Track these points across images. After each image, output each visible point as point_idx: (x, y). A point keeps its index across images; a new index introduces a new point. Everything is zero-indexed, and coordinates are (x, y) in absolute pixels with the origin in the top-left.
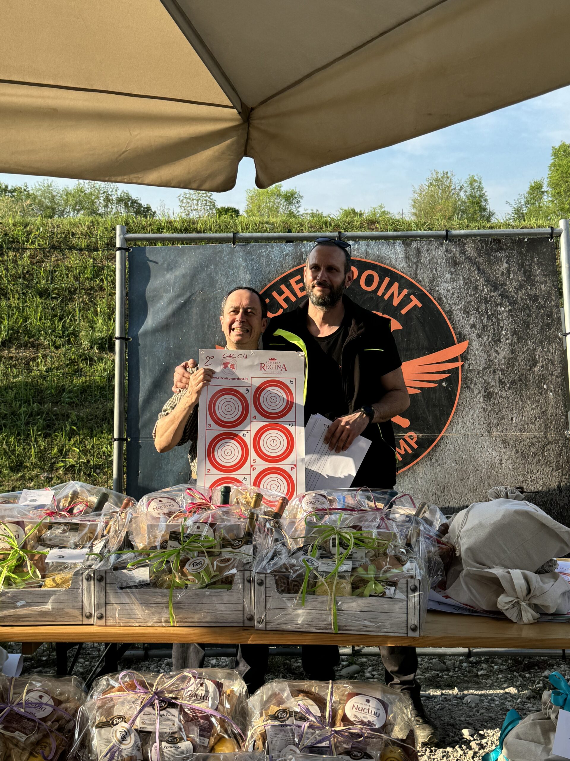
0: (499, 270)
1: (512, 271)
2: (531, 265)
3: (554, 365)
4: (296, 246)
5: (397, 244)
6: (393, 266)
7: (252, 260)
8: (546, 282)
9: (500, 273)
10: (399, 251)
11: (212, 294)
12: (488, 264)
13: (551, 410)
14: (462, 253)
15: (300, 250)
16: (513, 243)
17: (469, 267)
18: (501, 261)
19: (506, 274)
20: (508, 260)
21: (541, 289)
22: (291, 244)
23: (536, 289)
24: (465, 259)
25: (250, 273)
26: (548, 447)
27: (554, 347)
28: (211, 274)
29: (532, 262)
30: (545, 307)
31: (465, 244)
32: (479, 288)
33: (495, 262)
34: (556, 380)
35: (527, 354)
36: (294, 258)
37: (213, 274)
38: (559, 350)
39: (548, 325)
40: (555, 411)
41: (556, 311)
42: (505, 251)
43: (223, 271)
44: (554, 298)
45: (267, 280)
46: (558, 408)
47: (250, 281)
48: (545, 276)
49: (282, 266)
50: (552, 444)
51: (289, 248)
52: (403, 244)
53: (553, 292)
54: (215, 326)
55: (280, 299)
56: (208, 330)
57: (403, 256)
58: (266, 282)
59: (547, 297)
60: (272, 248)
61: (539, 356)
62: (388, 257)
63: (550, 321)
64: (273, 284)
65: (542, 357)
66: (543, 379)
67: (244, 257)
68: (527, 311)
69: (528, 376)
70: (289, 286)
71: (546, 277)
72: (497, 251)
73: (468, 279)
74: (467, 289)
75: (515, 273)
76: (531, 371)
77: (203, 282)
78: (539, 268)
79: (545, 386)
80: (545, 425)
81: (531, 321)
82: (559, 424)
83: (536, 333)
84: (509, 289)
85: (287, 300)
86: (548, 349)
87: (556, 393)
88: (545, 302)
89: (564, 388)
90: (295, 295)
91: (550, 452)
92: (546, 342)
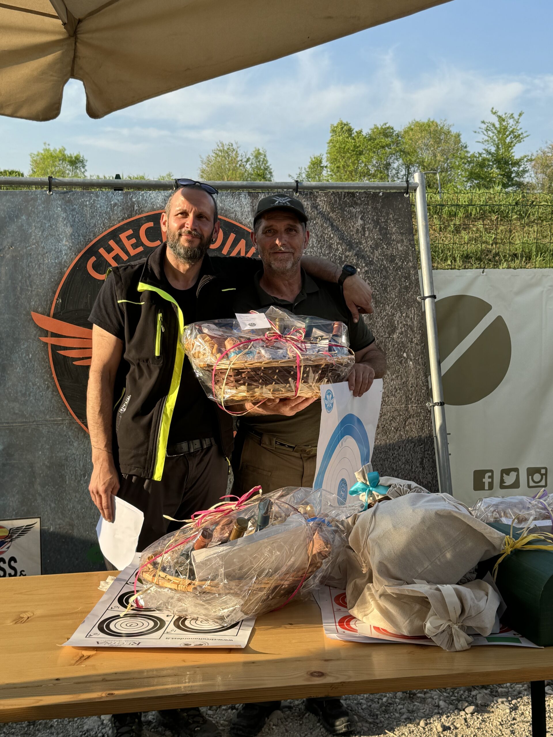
0: (353, 226)
1: (368, 228)
2: (387, 222)
3: (413, 331)
4: (127, 194)
5: (242, 196)
6: (239, 220)
7: (73, 210)
8: (402, 241)
9: (355, 230)
10: (245, 203)
11: (25, 250)
12: (342, 220)
13: (412, 380)
14: (314, 207)
15: (131, 199)
16: (368, 197)
17: (322, 223)
18: (356, 217)
19: (361, 232)
20: (363, 216)
21: (398, 249)
22: (120, 192)
23: (393, 248)
24: (317, 214)
25: (72, 226)
26: (410, 421)
27: (413, 311)
28: (22, 225)
29: (387, 219)
30: (402, 268)
31: (317, 197)
32: (333, 247)
33: (349, 218)
34: (415, 347)
35: (386, 320)
36: (123, 209)
37: (26, 227)
38: (418, 315)
39: (406, 288)
40: (415, 381)
41: (413, 272)
42: (359, 206)
43: (38, 223)
44: (411, 258)
45: (92, 234)
46: (418, 378)
47: (71, 235)
48: (402, 234)
49: (110, 218)
50: (413, 417)
51: (118, 197)
52: (249, 195)
53: (410, 252)
54: (29, 288)
55: (109, 257)
56: (21, 293)
57: (249, 209)
58: (92, 237)
59: (405, 258)
60: (97, 196)
61: (398, 321)
62: (232, 210)
63: (408, 284)
64: (100, 239)
65: (401, 323)
66: (402, 346)
67: (63, 207)
68: (384, 273)
69: (388, 344)
70: (119, 242)
71: (402, 236)
72: (352, 206)
73: (321, 236)
74: (321, 248)
75: (370, 231)
76: (390, 339)
77: (12, 236)
78: (395, 226)
79: (405, 355)
80: (406, 397)
81: (389, 284)
82: (420, 396)
83: (394, 296)
84: (365, 249)
85: (117, 258)
86: (407, 314)
87: (416, 362)
88: (403, 262)
89: (424, 356)
90: (127, 253)
91: (412, 426)
92: (405, 307)
